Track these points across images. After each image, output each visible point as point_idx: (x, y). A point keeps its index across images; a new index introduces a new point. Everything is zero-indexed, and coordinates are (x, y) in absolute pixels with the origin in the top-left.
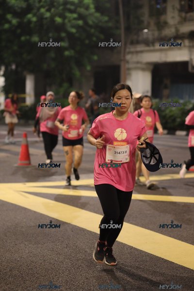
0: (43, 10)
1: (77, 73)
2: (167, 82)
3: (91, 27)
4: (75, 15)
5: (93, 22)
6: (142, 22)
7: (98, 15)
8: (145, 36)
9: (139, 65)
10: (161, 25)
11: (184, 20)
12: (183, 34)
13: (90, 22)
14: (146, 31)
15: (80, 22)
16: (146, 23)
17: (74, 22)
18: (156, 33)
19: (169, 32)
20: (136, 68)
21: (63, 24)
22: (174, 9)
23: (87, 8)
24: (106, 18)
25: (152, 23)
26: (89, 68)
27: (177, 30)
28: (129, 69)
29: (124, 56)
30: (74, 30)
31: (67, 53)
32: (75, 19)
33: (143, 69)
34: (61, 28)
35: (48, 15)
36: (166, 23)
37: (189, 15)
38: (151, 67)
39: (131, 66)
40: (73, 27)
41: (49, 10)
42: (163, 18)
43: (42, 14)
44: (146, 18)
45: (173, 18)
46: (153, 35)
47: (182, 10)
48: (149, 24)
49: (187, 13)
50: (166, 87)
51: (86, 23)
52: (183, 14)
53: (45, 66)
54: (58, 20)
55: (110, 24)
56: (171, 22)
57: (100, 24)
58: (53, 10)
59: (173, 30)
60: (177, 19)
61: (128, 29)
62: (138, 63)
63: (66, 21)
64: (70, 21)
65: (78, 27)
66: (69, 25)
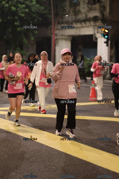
0: (4, 2)
1: (26, 41)
2: (80, 47)
3: (34, 13)
4: (24, 6)
5: (35, 10)
6: (65, 10)
7: (38, 6)
8: (67, 19)
9: (63, 37)
10: (77, 13)
11: (90, 10)
12: (90, 18)
13: (33, 10)
14: (67, 16)
15: (27, 10)
16: (67, 11)
17: (23, 9)
18: (74, 17)
19: (81, 17)
20: (62, 39)
21: (17, 11)
22: (84, 3)
23: (31, 2)
24: (43, 8)
25: (71, 11)
26: (32, 38)
27: (86, 16)
28: (57, 39)
29: (54, 31)
30: (23, 15)
31: (19, 29)
32: (24, 8)
33: (66, 40)
34: (15, 13)
35: (7, 5)
36: (79, 11)
37: (93, 6)
38: (71, 38)
39: (58, 37)
40: (22, 13)
41: (7, 2)
42: (78, 8)
43: (3, 5)
44: (67, 8)
45: (83, 8)
46: (72, 18)
47: (89, 3)
48: (69, 11)
49: (92, 5)
50: (80, 51)
51: (30, 10)
52: (90, 6)
53: (6, 37)
54: (13, 8)
55: (45, 12)
56: (82, 10)
57: (39, 11)
58: (10, 2)
59: (84, 15)
60: (86, 9)
61: (56, 15)
62: (63, 35)
63: (18, 9)
64: (20, 9)
65: (26, 13)
66: (20, 12)
